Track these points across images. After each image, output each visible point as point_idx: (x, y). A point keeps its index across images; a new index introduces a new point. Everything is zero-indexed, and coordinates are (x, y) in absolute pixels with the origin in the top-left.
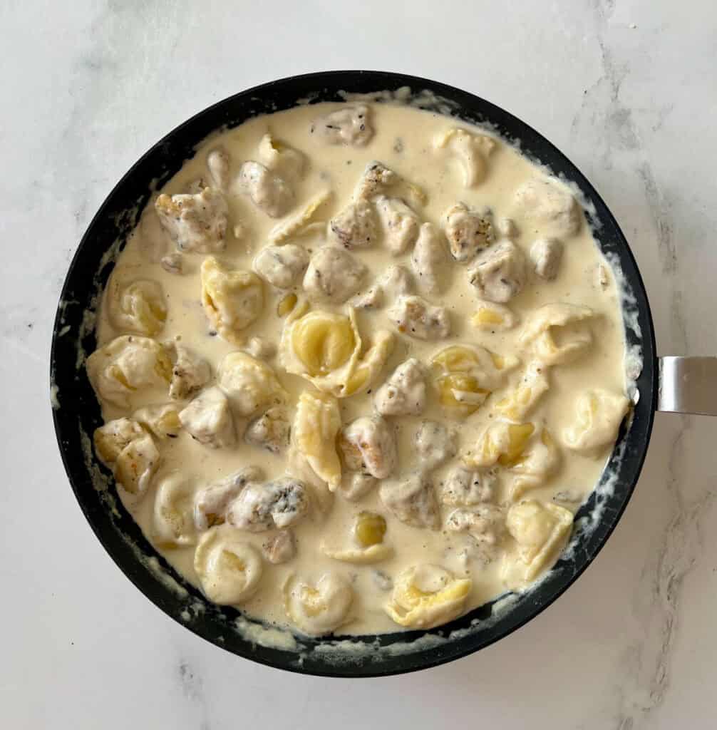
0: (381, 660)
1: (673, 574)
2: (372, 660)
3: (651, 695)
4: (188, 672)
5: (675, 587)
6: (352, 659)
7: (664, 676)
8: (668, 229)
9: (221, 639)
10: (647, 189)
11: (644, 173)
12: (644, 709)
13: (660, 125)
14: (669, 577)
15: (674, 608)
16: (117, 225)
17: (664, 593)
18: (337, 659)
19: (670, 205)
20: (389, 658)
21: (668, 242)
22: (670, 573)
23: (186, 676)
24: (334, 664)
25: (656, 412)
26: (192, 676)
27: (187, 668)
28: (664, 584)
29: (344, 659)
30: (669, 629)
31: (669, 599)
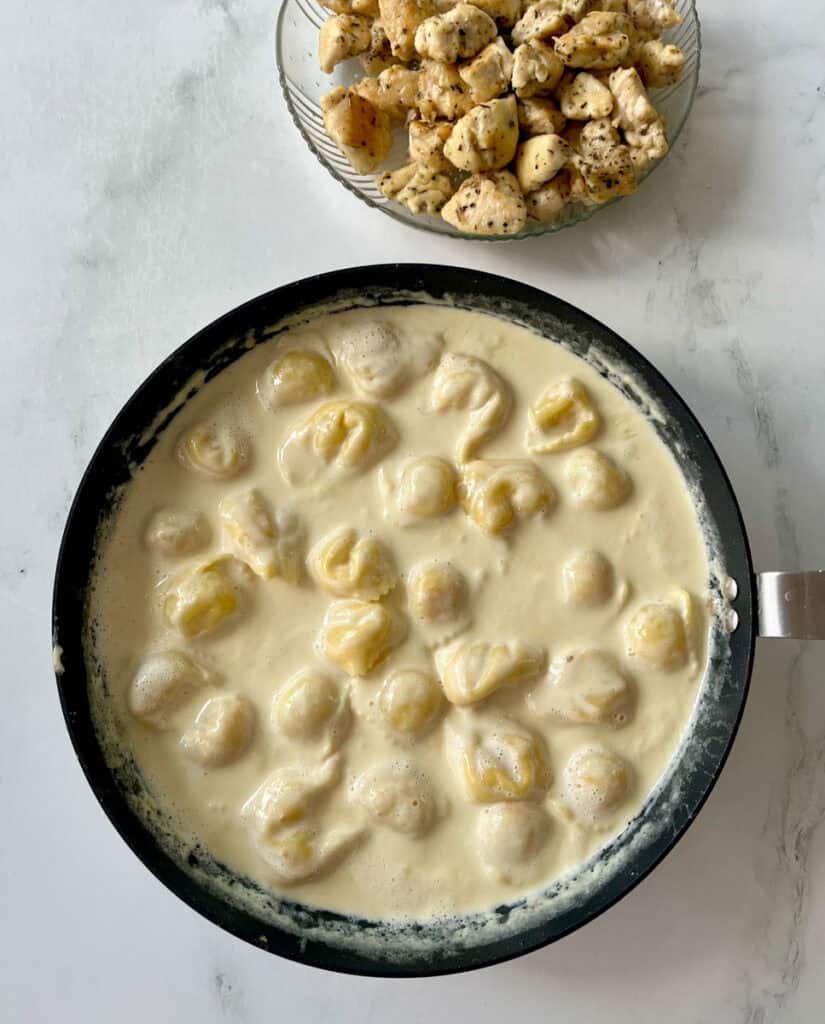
0: (455, 953)
1: (799, 829)
2: (444, 954)
3: (784, 977)
4: (225, 982)
5: (804, 844)
6: (420, 955)
7: (798, 953)
8: (766, 416)
9: (264, 939)
10: (738, 369)
11: (734, 353)
12: (776, 996)
13: (749, 296)
14: (796, 833)
15: (805, 870)
16: (124, 453)
17: (791, 852)
18: (401, 955)
19: (767, 388)
20: (464, 950)
21: (767, 432)
22: (797, 825)
23: (223, 989)
24: (398, 961)
25: (757, 639)
26: (230, 988)
27: (224, 979)
28: (790, 841)
29: (411, 955)
30: (800, 894)
31: (797, 858)
